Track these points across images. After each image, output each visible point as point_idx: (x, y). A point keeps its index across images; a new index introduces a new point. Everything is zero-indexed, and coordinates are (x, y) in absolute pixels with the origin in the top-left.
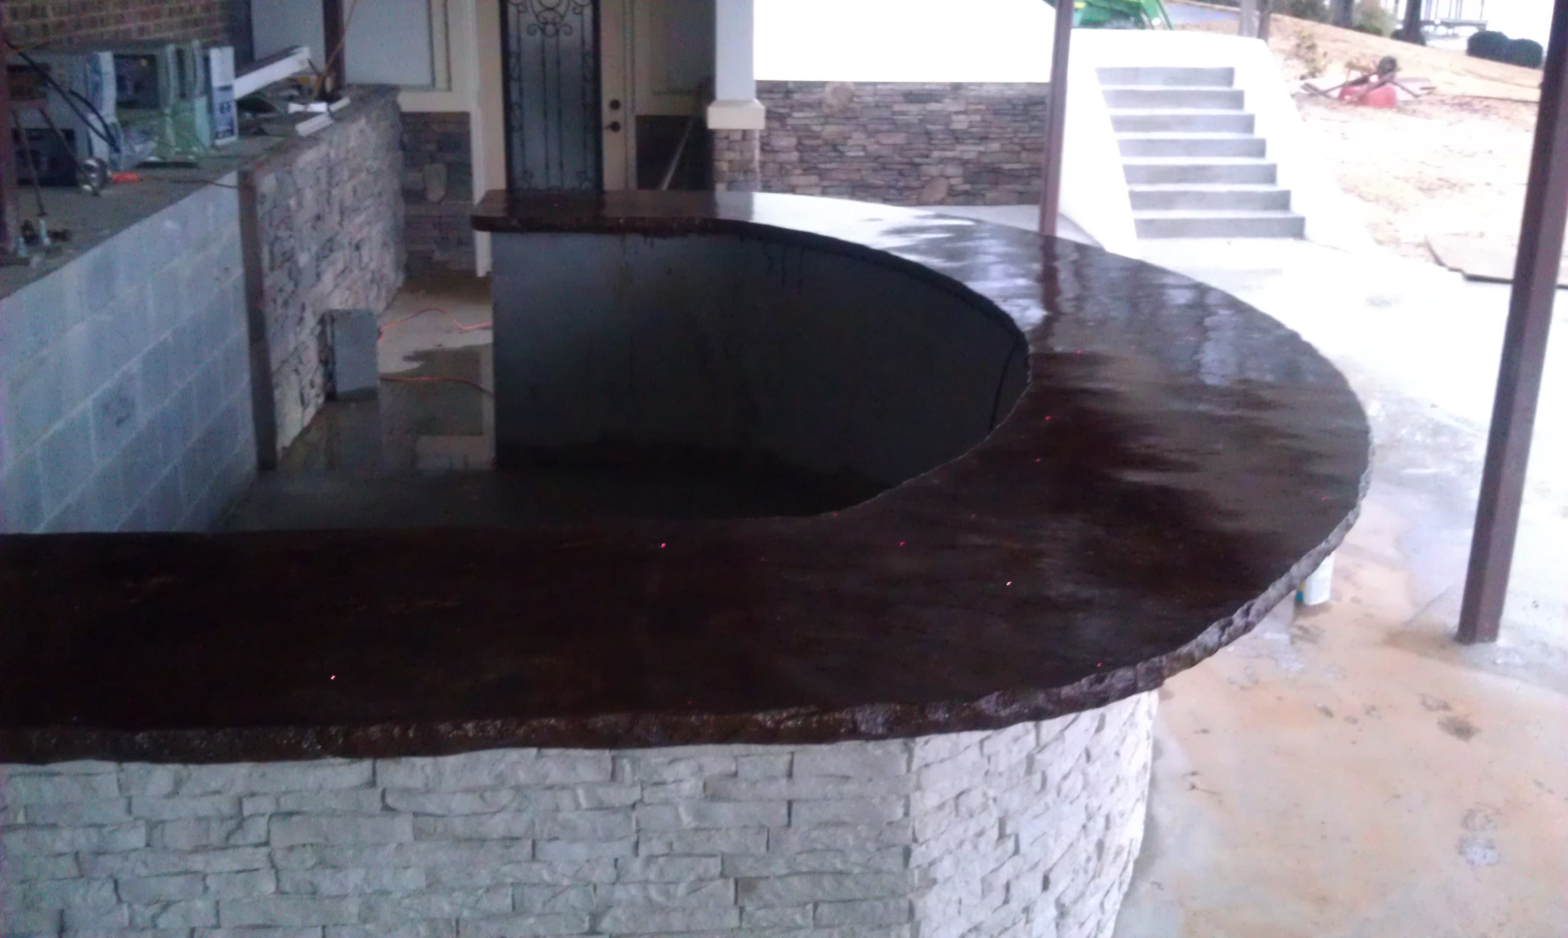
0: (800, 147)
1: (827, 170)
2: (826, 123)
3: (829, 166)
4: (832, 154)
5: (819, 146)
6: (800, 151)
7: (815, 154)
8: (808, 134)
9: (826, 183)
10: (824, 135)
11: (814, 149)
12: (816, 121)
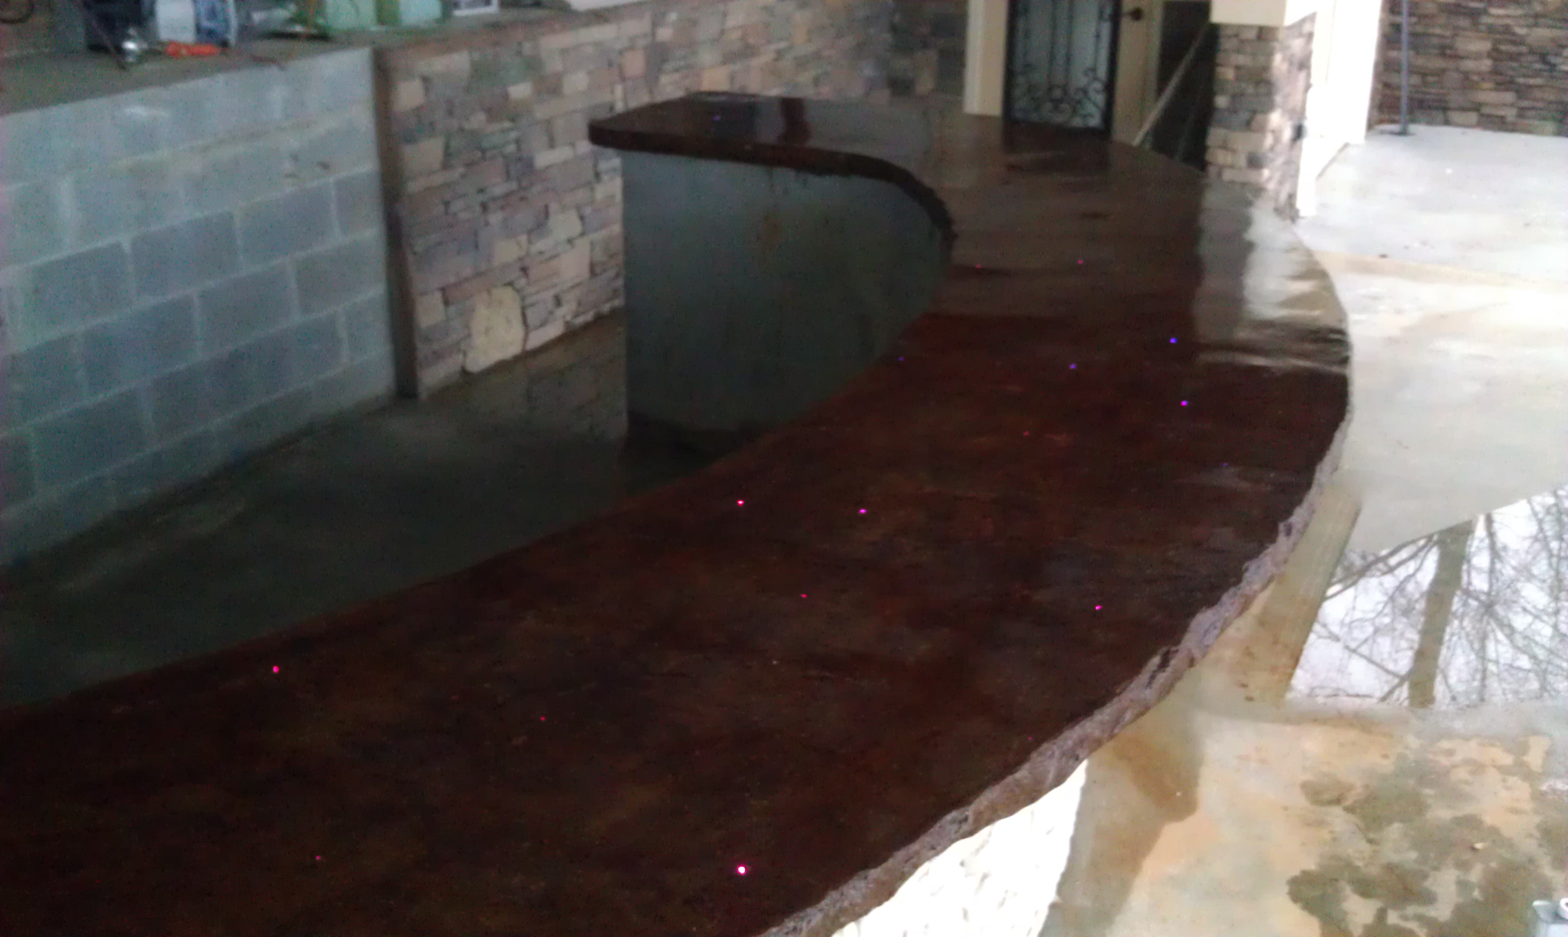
0: (1495, 54)
1: (1530, 87)
2: (1536, 25)
3: (1532, 81)
4: (1538, 66)
5: (1520, 54)
6: (1495, 60)
7: (1514, 64)
8: (1509, 37)
9: (1525, 104)
10: (1529, 40)
11: (1513, 57)
12: (1522, 22)
